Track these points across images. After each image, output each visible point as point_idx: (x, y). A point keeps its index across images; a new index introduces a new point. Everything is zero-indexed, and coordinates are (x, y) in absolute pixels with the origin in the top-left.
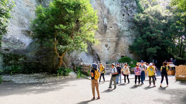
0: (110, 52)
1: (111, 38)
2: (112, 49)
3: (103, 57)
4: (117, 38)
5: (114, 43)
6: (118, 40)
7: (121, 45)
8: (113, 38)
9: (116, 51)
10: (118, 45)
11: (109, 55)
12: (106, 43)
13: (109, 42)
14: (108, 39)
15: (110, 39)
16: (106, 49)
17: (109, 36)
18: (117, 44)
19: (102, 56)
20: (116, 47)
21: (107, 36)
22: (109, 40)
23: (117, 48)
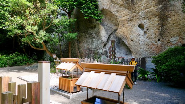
0: (150, 38)
1: (148, 10)
2: (153, 31)
3: (135, 49)
4: (161, 6)
5: (156, 19)
6: (165, 8)
7: (173, 18)
8: (152, 8)
9: (162, 34)
10: (167, 20)
11: (147, 44)
12: (140, 22)
13: (145, 18)
14: (142, 14)
15: (144, 11)
16: (141, 32)
17: (142, 8)
18: (163, 18)
19: (133, 47)
20: (163, 26)
21: (138, 8)
22: (143, 16)
23: (165, 27)
